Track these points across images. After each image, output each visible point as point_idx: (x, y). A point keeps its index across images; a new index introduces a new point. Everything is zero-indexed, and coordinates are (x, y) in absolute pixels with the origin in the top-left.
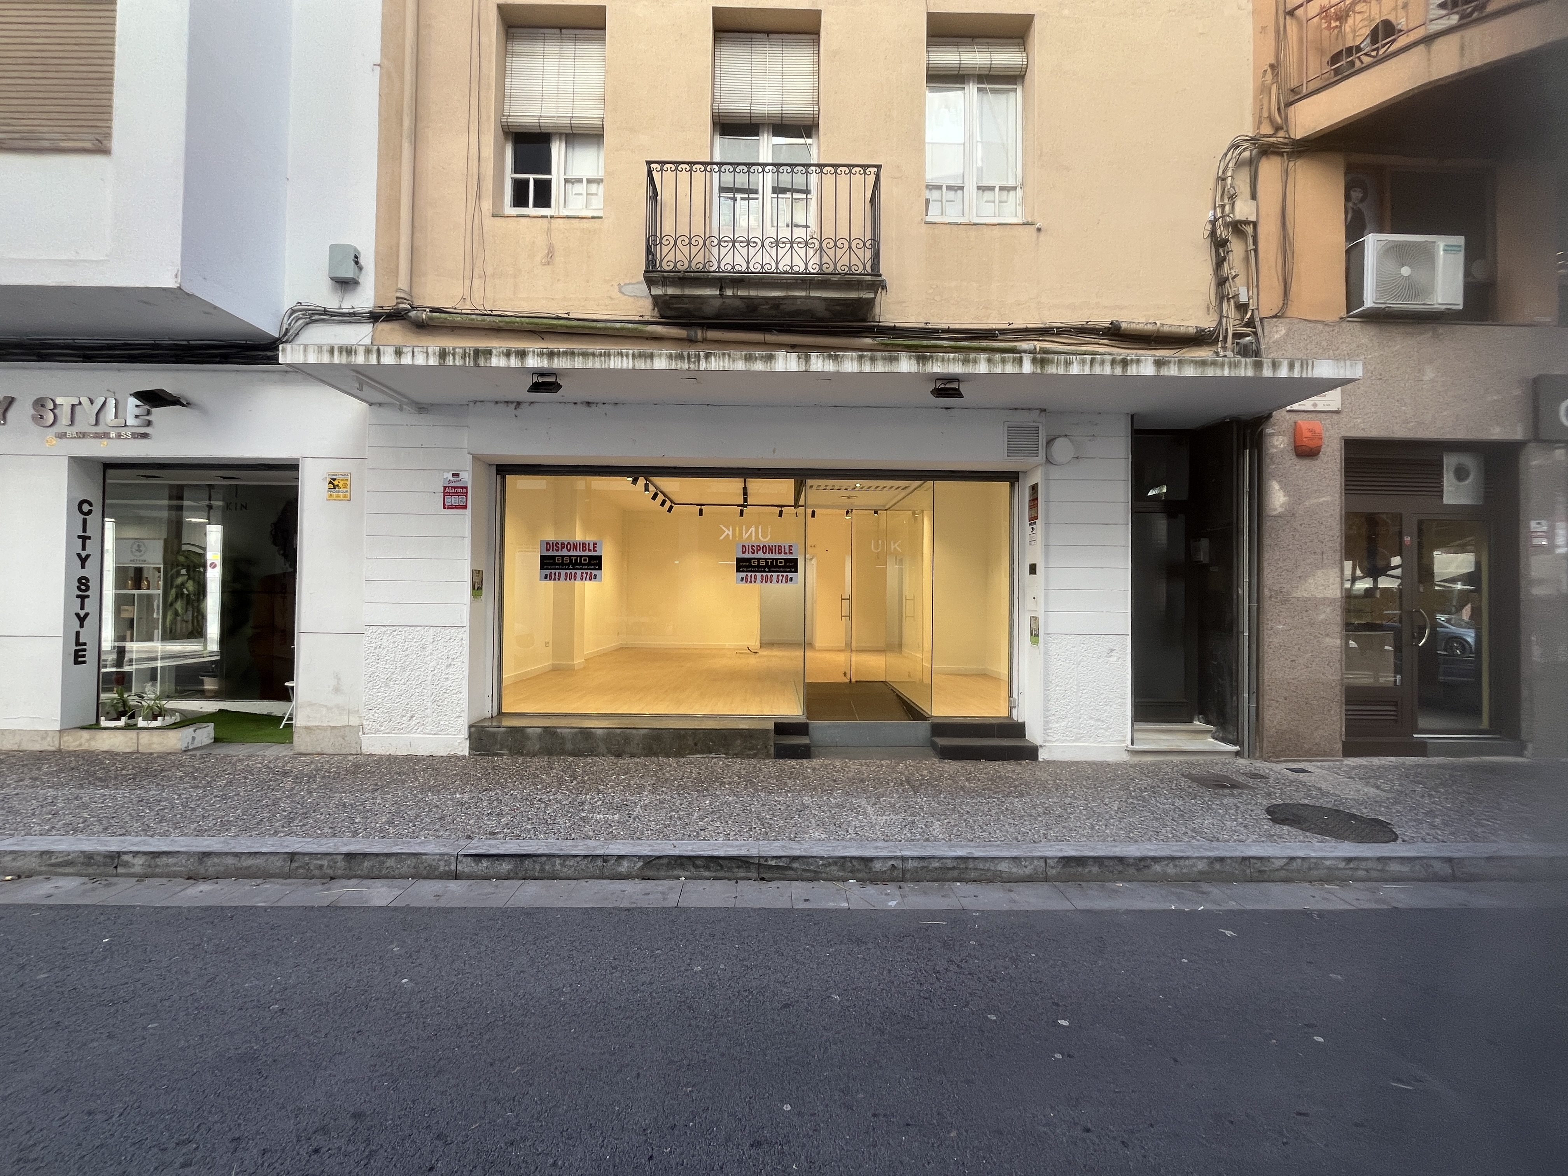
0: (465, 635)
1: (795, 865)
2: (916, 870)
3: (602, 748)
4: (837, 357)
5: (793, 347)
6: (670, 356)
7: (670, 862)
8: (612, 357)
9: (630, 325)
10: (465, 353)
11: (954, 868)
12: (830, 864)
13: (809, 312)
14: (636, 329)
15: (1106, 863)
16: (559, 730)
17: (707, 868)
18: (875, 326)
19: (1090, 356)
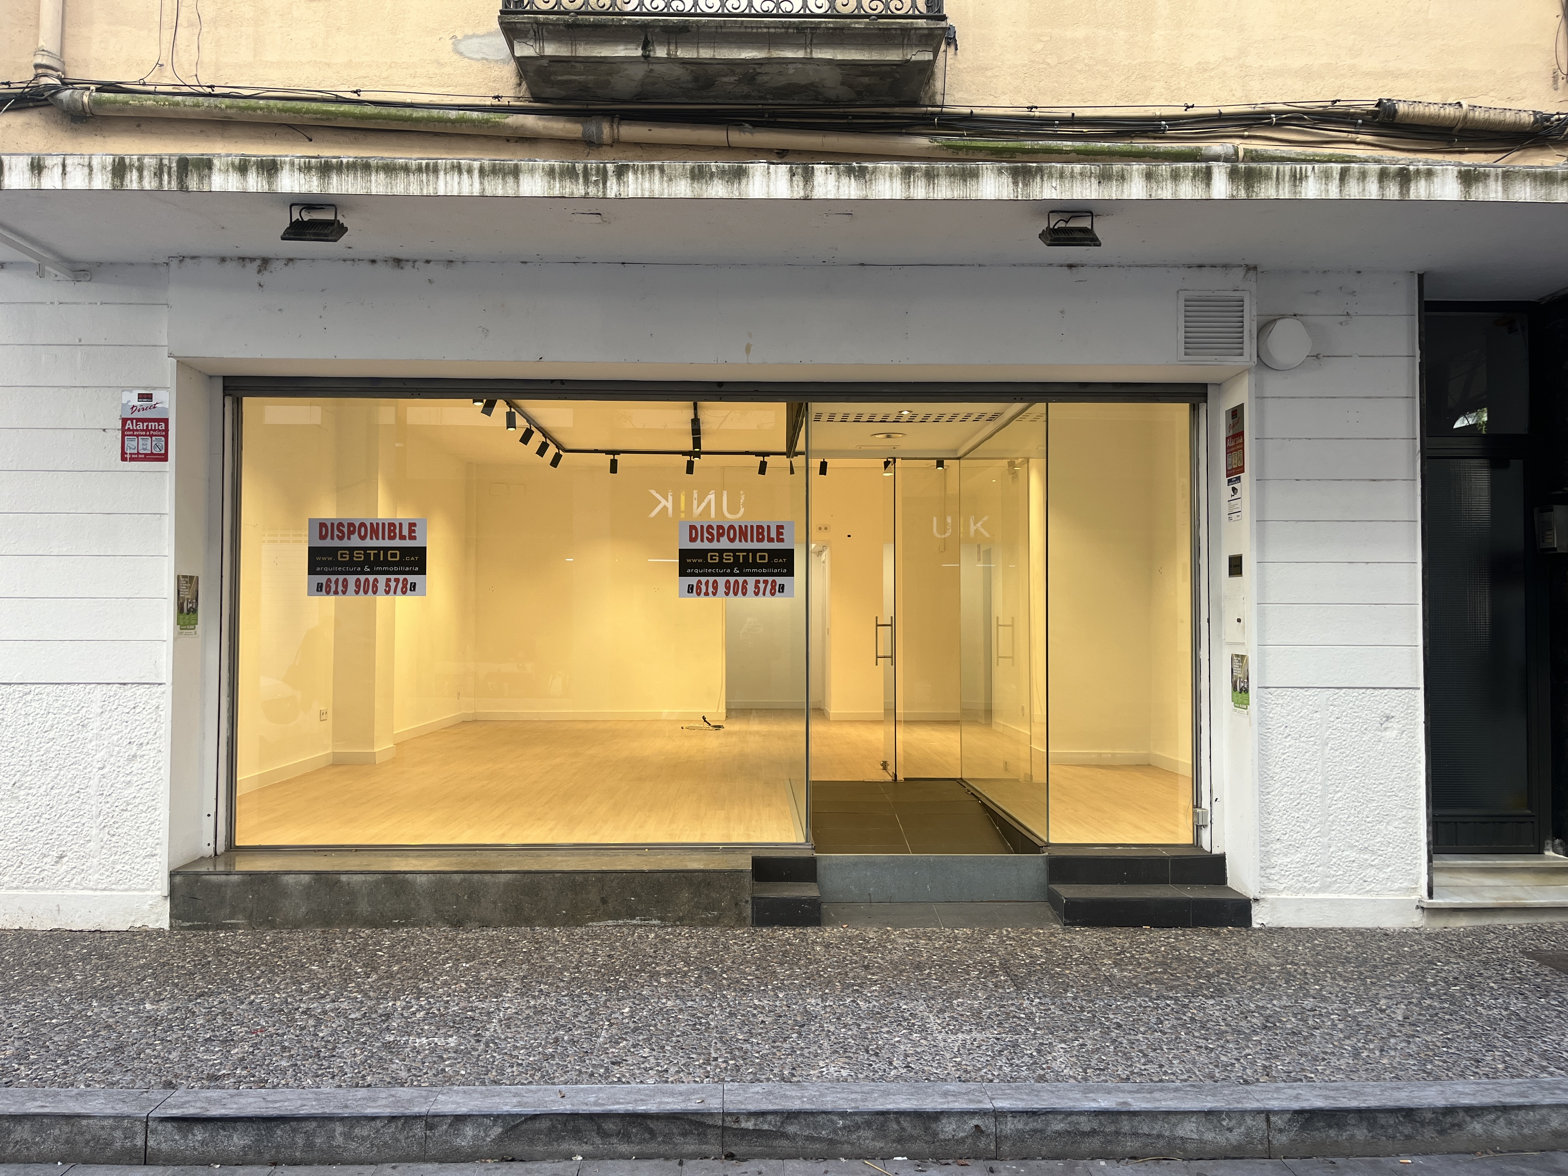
0: (164, 698)
1: (791, 1129)
2: (1020, 1136)
3: (427, 911)
4: (862, 171)
5: (780, 155)
6: (551, 173)
7: (553, 1126)
8: (442, 173)
9: (475, 115)
10: (161, 166)
11: (1093, 1132)
12: (858, 1127)
13: (811, 90)
14: (487, 121)
15: (1382, 1120)
16: (344, 878)
17: (626, 1137)
18: (933, 114)
19: (1339, 166)
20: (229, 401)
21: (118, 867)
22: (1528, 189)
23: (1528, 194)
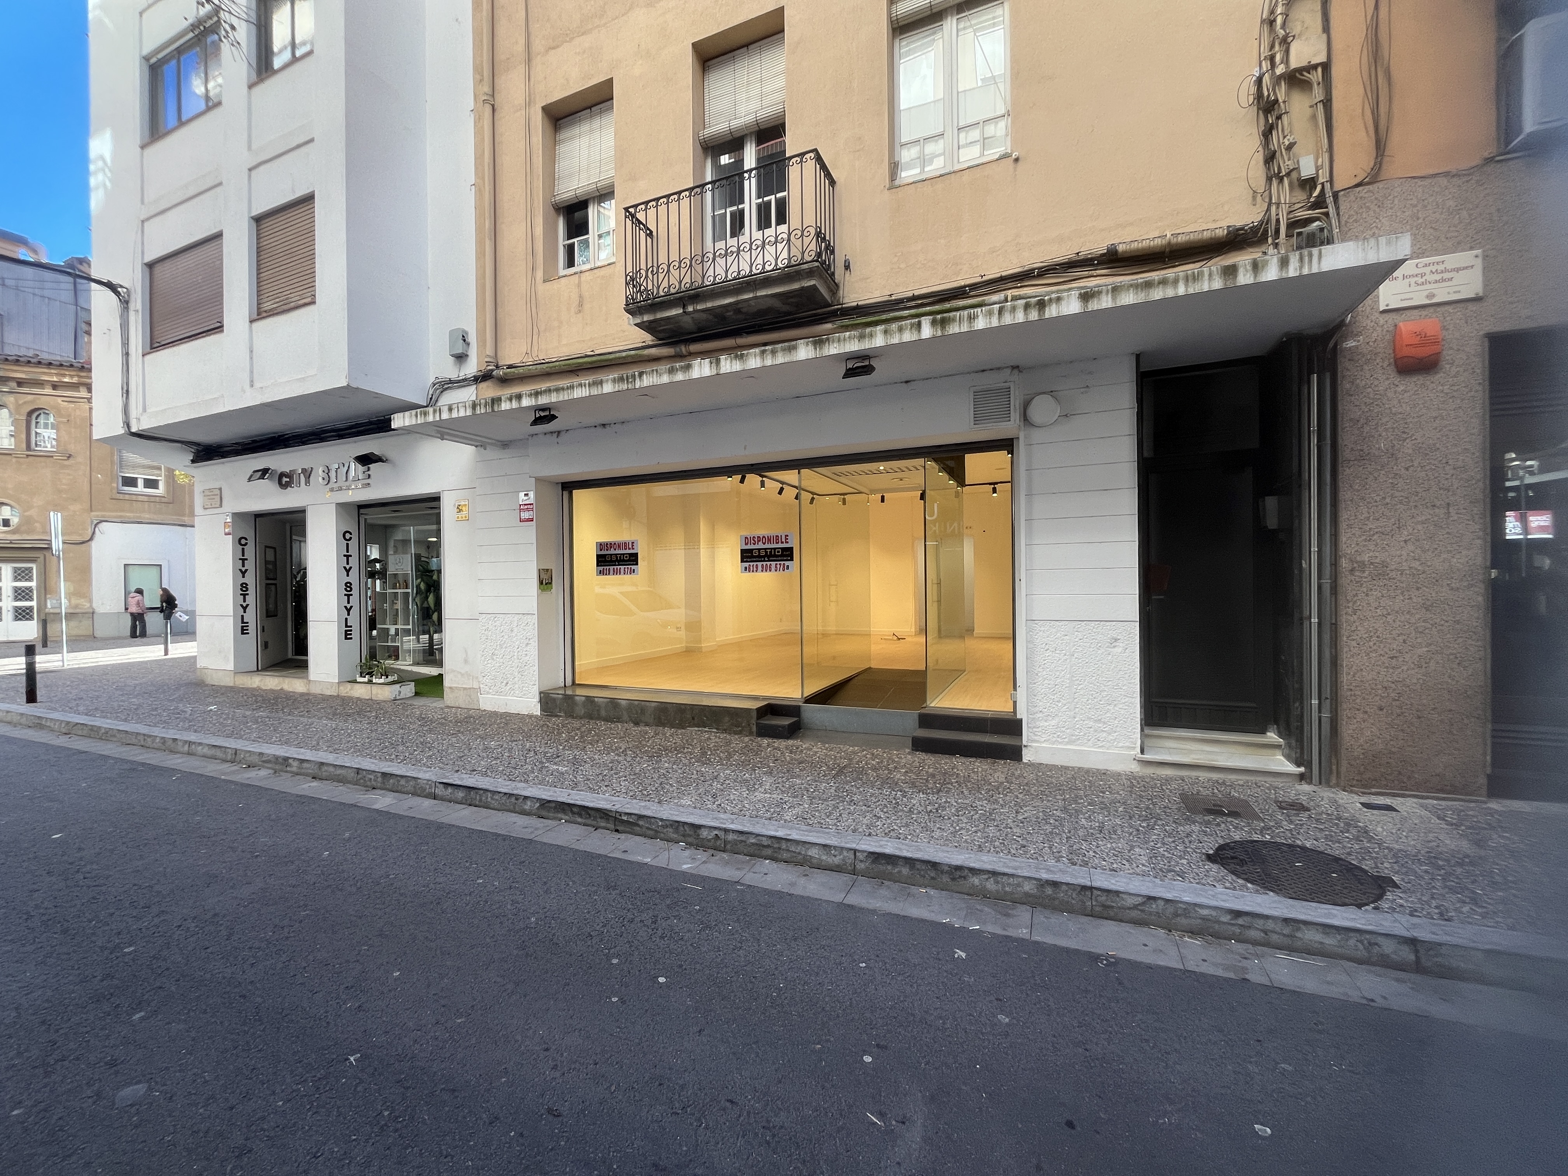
0: (534, 619)
1: (641, 823)
3: (625, 717)
4: (742, 355)
7: (556, 806)
8: (575, 388)
9: (633, 352)
10: (486, 402)
11: (768, 846)
12: (667, 827)
14: (635, 355)
16: (596, 699)
17: (580, 815)
18: (838, 309)
19: (998, 306)
20: (566, 494)
21: (525, 688)
22: (1132, 296)
23: (1131, 299)
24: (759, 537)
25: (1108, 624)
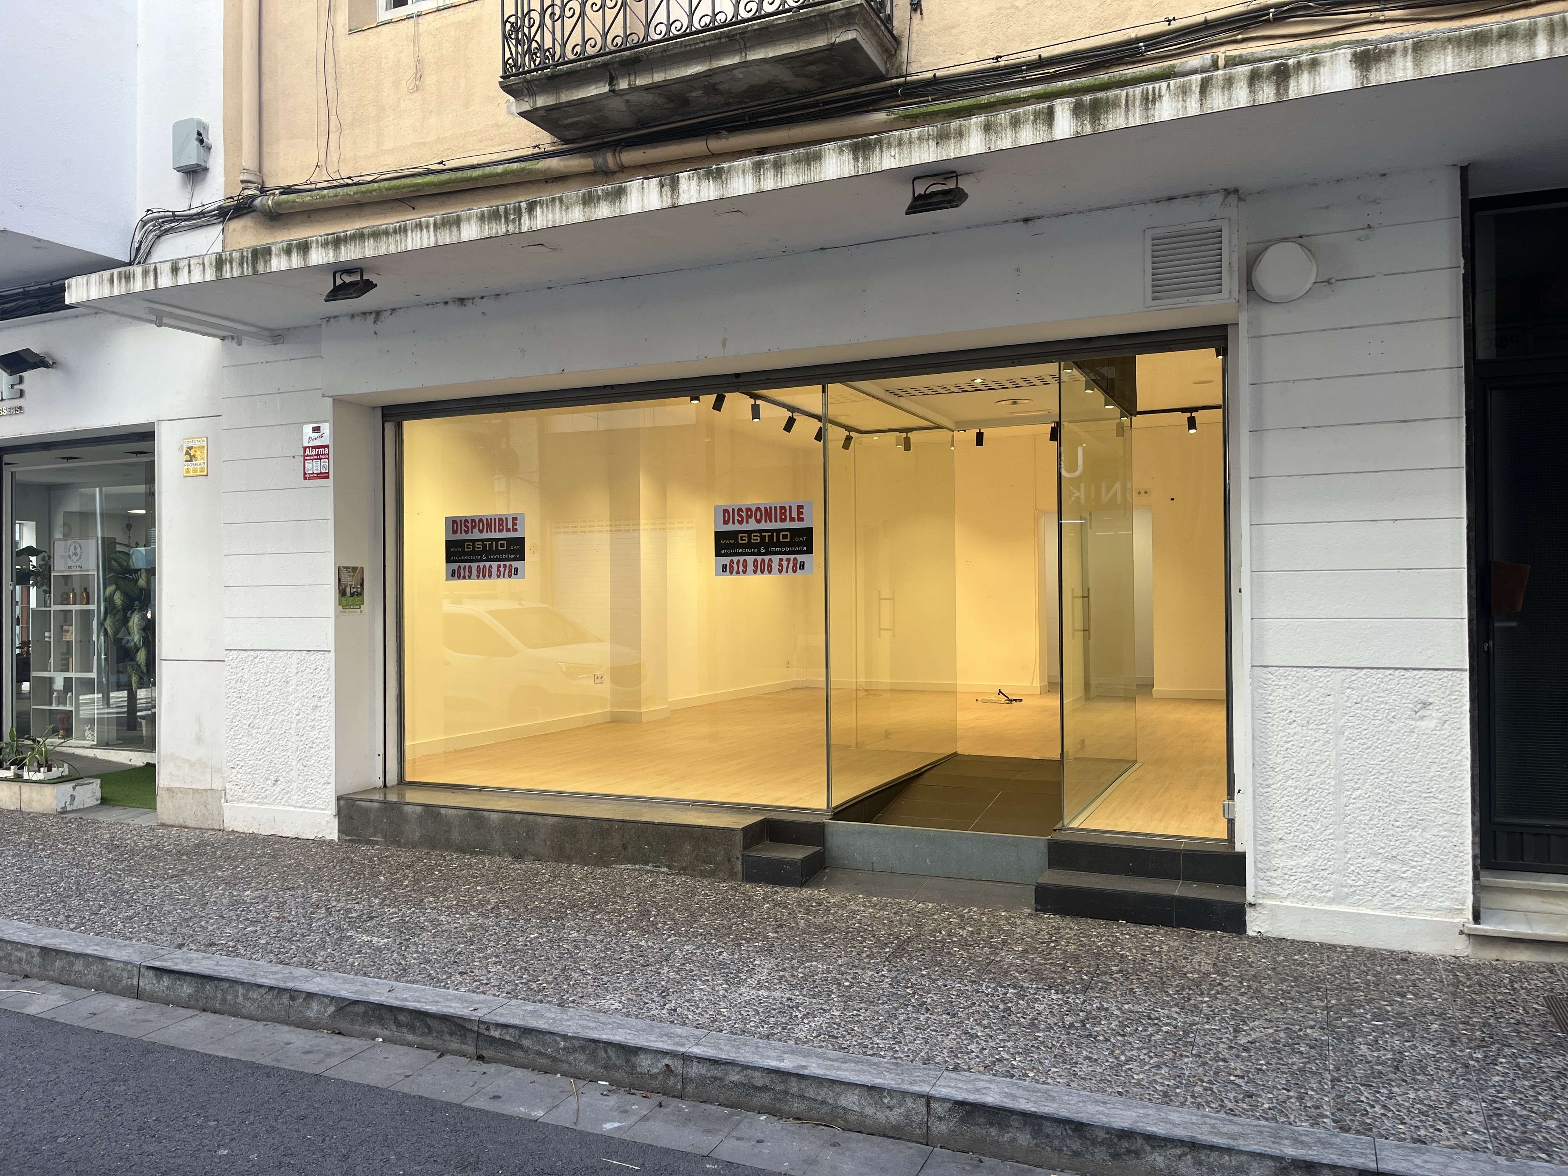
0: (330, 663)
1: (526, 1043)
2: (702, 1081)
3: (498, 844)
4: (720, 171)
6: (482, 218)
7: (366, 1012)
8: (409, 232)
9: (515, 166)
10: (242, 256)
11: (765, 1089)
12: (575, 1050)
14: (523, 170)
15: (1048, 1128)
16: (443, 811)
17: (412, 1028)
18: (898, 85)
19: (1199, 77)
20: (390, 428)
21: (308, 791)
22: (1449, 59)
23: (1450, 64)
24: (748, 510)
25: (1409, 674)
